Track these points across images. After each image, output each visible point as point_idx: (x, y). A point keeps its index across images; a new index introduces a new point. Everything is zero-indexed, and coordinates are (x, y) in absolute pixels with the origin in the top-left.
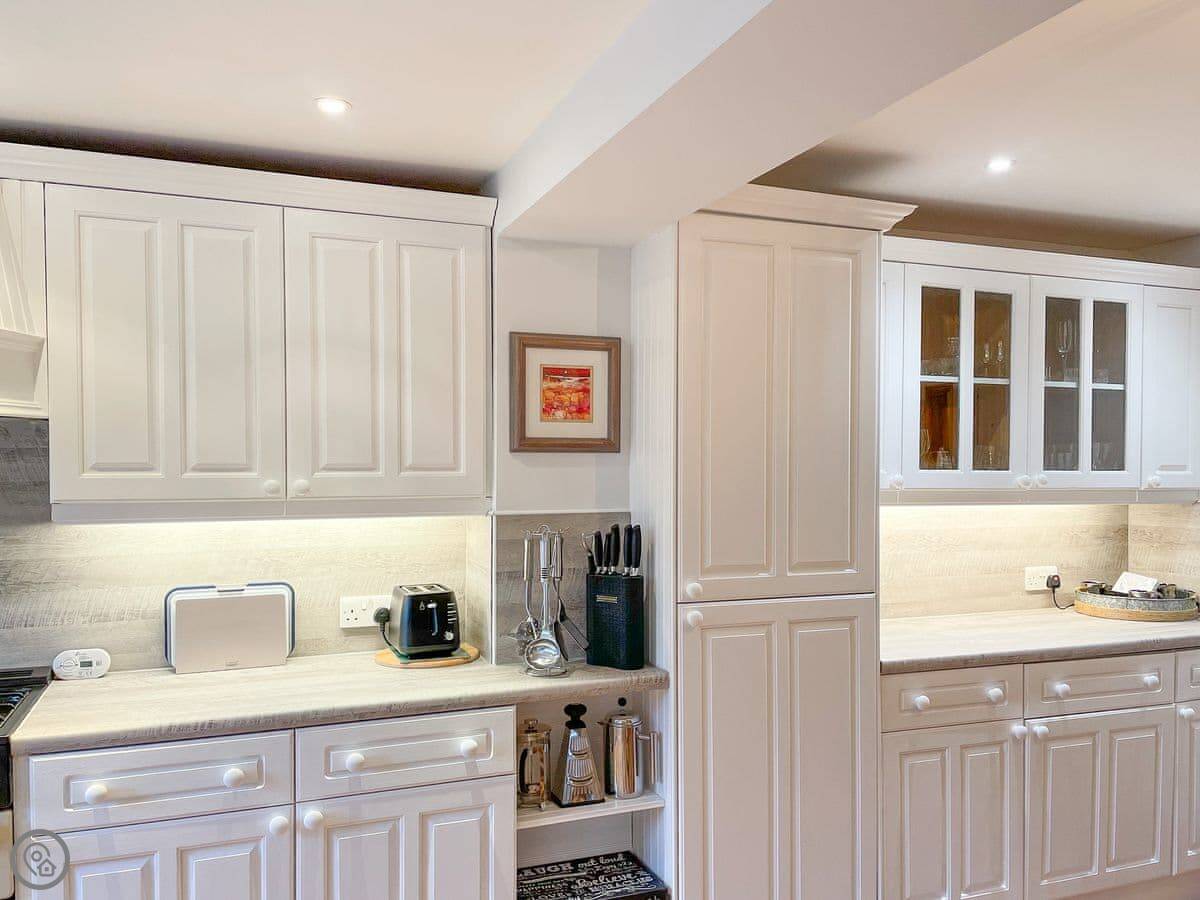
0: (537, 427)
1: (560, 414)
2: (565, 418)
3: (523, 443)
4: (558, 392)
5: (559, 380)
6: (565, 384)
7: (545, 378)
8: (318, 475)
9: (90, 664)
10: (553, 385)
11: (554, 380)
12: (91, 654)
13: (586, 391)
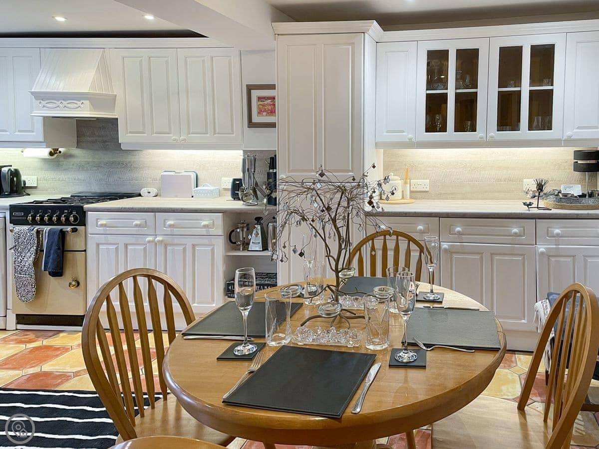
0: (256, 119)
1: (265, 113)
2: (266, 115)
3: (251, 124)
4: (264, 105)
5: (264, 101)
6: (266, 103)
7: (258, 101)
8: (189, 135)
9: (149, 193)
10: (262, 103)
11: (262, 101)
12: (150, 190)
13: (274, 105)
